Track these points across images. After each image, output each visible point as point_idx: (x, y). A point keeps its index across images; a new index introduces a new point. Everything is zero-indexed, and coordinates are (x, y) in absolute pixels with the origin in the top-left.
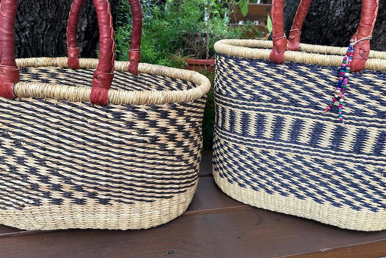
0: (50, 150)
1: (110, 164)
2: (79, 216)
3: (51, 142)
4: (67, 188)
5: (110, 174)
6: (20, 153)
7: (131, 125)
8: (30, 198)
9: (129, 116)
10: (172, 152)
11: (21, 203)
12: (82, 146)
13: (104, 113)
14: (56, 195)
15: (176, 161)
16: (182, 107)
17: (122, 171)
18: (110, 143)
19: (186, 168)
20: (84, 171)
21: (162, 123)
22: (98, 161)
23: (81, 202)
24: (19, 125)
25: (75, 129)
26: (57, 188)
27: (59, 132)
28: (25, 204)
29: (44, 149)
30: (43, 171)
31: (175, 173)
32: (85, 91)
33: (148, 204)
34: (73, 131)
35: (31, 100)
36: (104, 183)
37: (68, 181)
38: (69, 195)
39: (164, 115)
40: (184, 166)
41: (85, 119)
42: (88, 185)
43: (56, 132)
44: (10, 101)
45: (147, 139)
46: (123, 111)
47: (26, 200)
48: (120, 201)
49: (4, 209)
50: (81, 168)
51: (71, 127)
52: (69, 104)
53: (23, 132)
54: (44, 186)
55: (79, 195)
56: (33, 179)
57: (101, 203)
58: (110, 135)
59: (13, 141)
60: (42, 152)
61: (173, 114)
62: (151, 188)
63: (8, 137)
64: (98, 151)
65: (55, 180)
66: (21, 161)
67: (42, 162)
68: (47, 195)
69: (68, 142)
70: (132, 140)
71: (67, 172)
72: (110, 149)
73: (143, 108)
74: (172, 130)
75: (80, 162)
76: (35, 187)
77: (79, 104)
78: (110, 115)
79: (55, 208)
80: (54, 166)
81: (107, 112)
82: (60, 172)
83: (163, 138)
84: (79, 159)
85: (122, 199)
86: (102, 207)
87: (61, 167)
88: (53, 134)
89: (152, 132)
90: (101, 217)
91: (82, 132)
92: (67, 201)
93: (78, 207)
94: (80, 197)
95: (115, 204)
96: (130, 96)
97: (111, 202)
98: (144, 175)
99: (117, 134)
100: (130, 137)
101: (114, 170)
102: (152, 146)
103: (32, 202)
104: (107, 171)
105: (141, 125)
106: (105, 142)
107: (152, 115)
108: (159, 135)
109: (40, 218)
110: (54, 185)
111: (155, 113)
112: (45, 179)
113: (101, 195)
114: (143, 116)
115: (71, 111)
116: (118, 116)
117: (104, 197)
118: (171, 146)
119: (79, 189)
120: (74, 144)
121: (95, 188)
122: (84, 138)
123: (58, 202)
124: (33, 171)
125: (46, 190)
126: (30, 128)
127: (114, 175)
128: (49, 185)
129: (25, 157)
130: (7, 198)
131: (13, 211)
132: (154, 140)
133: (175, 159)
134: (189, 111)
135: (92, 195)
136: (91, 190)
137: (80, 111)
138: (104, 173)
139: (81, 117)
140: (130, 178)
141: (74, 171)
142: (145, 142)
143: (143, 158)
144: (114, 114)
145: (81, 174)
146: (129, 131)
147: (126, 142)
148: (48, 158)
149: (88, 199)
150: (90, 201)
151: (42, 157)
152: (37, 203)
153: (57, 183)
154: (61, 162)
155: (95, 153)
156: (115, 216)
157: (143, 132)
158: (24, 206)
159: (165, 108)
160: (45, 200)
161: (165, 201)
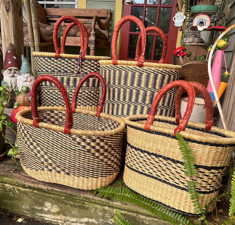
0: (49, 149)
1: (70, 158)
2: (58, 178)
3: (50, 146)
4: (54, 165)
5: (70, 163)
6: (39, 148)
7: (79, 143)
8: (40, 167)
9: (78, 140)
10: (98, 157)
11: (37, 168)
12: (61, 149)
13: (69, 137)
14: (50, 167)
15: (100, 162)
16: (103, 138)
17: (75, 162)
18: (71, 150)
19: (105, 165)
20: (61, 160)
21: (93, 144)
22: (66, 156)
23: (59, 172)
24: (39, 138)
25: (58, 142)
26: (51, 165)
27: (53, 143)
28: (39, 169)
29: (47, 148)
30: (46, 157)
31: (99, 167)
32: (62, 128)
33: (86, 179)
34: (58, 143)
35: (44, 129)
36: (68, 166)
37: (54, 162)
38: (55, 169)
39: (94, 141)
40: (104, 164)
41: (62, 139)
42: (62, 166)
43: (52, 142)
44: (37, 129)
45: (85, 150)
46: (76, 137)
47: (39, 168)
48: (74, 175)
49: (32, 170)
50: (60, 158)
51: (57, 141)
52: (57, 132)
53: (40, 141)
54: (46, 163)
55: (58, 169)
56: (42, 160)
57: (66, 174)
58: (71, 146)
59: (36, 143)
60: (46, 149)
61: (98, 141)
62: (88, 171)
63: (35, 142)
64: (66, 152)
65: (50, 161)
66: (39, 152)
67: (46, 154)
68: (47, 167)
69: (56, 147)
70: (79, 150)
71: (55, 159)
72: (71, 152)
73: (84, 137)
74: (98, 147)
75: (60, 156)
76: (42, 163)
77: (60, 133)
78: (71, 139)
79: (49, 172)
80: (50, 156)
81: (70, 137)
82: (52, 158)
83: (93, 151)
84: (59, 154)
85: (75, 174)
86: (67, 176)
87: (52, 157)
88: (51, 143)
89: (88, 147)
90: (67, 180)
91: (61, 144)
92: (54, 171)
93: (58, 174)
94: (59, 170)
95: (72, 176)
96: (79, 132)
97: (70, 174)
98: (84, 165)
99: (73, 146)
100: (78, 148)
101: (72, 161)
102: (88, 153)
103: (41, 169)
104: (69, 161)
105: (83, 144)
106: (69, 149)
107: (88, 141)
108: (91, 149)
109: (43, 176)
110: (49, 163)
111: (89, 139)
112: (46, 160)
113: (67, 171)
114: (84, 140)
115: (57, 135)
116: (74, 139)
117: (68, 172)
118: (97, 154)
119: (59, 166)
120: (58, 148)
121: (64, 167)
122: (61, 146)
123: (51, 170)
124: (43, 156)
125: (47, 165)
126: (43, 140)
127: (72, 163)
128: (48, 163)
129: (40, 150)
130: (33, 166)
131: (34, 171)
132: (89, 151)
133: (99, 160)
134: (106, 140)
135: (64, 170)
136: (63, 168)
137: (60, 136)
138: (68, 162)
139: (61, 138)
140: (78, 165)
141: (57, 159)
142: (85, 151)
143: (84, 158)
144: (73, 138)
145: (60, 160)
146: (78, 146)
147: (77, 150)
148: (48, 152)
149: (62, 171)
150: (62, 172)
151: (46, 151)
152: (43, 170)
153: (51, 163)
154: (53, 154)
155: (65, 153)
156: (72, 181)
157: (84, 147)
158: (38, 170)
159: (94, 138)
160: (46, 169)
161: (94, 179)
